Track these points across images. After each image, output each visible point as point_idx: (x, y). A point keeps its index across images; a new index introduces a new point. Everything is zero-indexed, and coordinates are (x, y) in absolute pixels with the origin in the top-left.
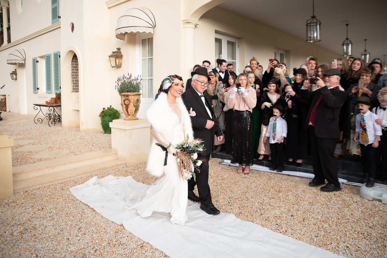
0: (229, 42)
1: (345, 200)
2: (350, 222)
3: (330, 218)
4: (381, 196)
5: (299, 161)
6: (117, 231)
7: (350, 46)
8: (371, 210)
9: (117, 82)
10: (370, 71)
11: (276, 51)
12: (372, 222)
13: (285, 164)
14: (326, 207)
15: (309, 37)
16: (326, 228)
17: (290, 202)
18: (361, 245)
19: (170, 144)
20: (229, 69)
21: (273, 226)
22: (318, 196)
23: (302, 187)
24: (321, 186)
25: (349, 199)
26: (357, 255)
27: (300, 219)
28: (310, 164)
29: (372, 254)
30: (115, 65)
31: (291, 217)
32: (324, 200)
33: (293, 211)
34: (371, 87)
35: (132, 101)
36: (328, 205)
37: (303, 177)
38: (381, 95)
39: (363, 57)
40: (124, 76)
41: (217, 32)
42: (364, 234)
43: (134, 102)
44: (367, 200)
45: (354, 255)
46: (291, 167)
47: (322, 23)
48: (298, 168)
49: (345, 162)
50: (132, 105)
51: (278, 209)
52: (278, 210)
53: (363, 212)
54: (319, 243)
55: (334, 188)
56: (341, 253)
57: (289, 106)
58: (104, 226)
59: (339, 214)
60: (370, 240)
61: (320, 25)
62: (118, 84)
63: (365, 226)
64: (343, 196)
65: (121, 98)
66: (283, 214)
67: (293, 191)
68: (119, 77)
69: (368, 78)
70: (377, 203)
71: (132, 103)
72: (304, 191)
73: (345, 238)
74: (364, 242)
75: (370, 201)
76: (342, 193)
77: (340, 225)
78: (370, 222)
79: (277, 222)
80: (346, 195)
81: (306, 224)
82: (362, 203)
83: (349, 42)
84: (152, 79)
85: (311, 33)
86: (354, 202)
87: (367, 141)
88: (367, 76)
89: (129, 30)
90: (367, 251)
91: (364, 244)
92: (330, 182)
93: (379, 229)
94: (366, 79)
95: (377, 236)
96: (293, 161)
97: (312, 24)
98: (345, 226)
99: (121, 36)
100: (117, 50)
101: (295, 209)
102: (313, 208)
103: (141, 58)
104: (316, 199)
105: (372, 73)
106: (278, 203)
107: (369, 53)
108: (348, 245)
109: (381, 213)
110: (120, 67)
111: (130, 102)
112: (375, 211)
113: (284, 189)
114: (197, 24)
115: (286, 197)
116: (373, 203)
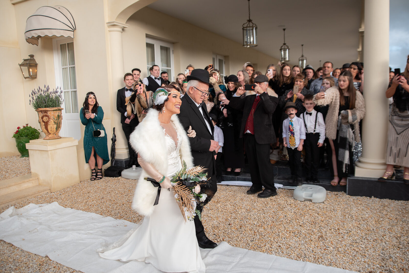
0: (162, 48)
1: (280, 204)
2: (283, 224)
3: (266, 222)
4: (311, 196)
5: (238, 170)
6: (41, 264)
7: (287, 51)
8: (303, 210)
9: (31, 95)
10: (304, 77)
11: (215, 57)
12: (302, 220)
13: (223, 175)
14: (262, 213)
15: (246, 42)
16: (261, 232)
17: (228, 212)
18: (292, 243)
19: (164, 177)
20: (164, 77)
21: (210, 236)
22: (255, 203)
23: (240, 195)
24: (259, 193)
25: (283, 202)
26: (287, 252)
27: (238, 226)
28: (248, 173)
29: (300, 249)
30: (28, 76)
31: (228, 225)
32: (260, 206)
33: (231, 220)
34: (304, 92)
35: (52, 117)
36: (264, 210)
37: (241, 186)
38: (315, 100)
39: (301, 62)
40: (39, 88)
41: (148, 36)
42: (295, 232)
43: (54, 119)
44: (299, 201)
45: (285, 252)
46: (230, 177)
47: (258, 27)
48: (236, 177)
49: (281, 167)
50: (53, 122)
51: (216, 219)
52: (216, 221)
53: (295, 213)
54: (254, 246)
55: (270, 193)
56: (273, 252)
57: (225, 115)
58: (25, 260)
59: (274, 217)
60: (300, 237)
61: (256, 29)
62: (33, 98)
63: (296, 225)
64: (279, 200)
65: (38, 114)
66: (221, 223)
67: (231, 200)
68: (33, 90)
69: (302, 83)
70: (308, 203)
71: (52, 120)
72: (242, 199)
73: (278, 238)
74: (294, 239)
75: (302, 202)
76: (278, 197)
77: (274, 227)
78: (301, 221)
79: (215, 233)
80: (281, 199)
81: (243, 230)
82: (295, 205)
83: (286, 47)
84: (75, 92)
85: (247, 37)
86: (288, 205)
87: (294, 145)
88: (300, 82)
89: (42, 33)
90: (296, 247)
91: (294, 241)
92: (267, 188)
93: (308, 226)
94: (300, 84)
95: (306, 233)
96: (232, 170)
97: (248, 28)
98: (279, 228)
99: (32, 40)
100: (29, 58)
101: (232, 218)
102: (249, 215)
103: (61, 67)
104: (253, 206)
105: (305, 78)
106: (216, 213)
107: (305, 59)
108: (280, 244)
109: (310, 212)
110: (36, 78)
111: (49, 118)
112: (306, 211)
113: (223, 199)
114: (124, 27)
115: (224, 207)
116: (305, 204)
